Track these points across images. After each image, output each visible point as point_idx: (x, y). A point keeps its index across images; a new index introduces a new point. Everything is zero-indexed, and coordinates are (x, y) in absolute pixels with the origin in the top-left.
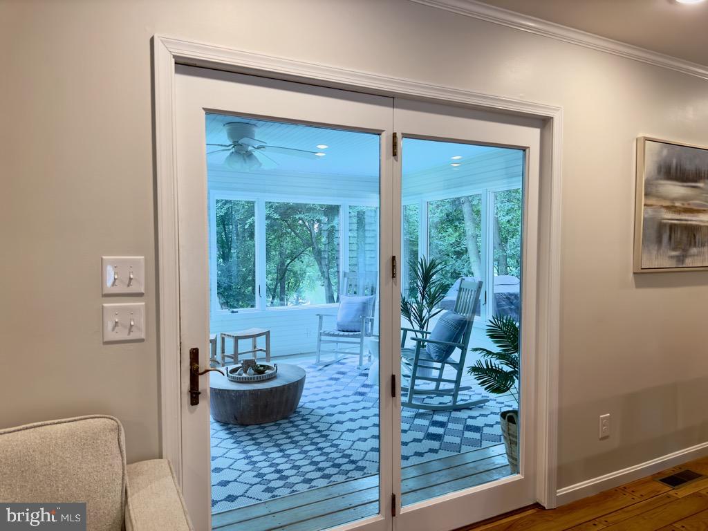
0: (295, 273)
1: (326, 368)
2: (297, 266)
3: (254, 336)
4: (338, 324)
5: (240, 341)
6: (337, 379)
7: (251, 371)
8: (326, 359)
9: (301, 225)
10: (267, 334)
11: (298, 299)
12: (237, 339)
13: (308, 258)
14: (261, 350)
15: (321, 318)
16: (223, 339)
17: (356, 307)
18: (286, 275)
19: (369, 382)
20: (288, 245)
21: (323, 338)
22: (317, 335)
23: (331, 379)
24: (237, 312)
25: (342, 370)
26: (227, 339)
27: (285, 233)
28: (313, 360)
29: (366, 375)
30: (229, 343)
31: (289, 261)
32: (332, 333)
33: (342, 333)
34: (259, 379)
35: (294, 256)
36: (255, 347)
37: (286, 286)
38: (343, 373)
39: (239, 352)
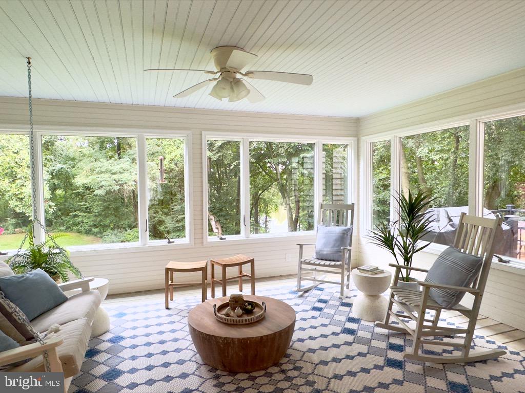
0: (265, 200)
1: (307, 294)
2: (266, 195)
3: (240, 264)
4: (317, 253)
5: (228, 269)
6: (320, 309)
7: (239, 311)
8: (306, 284)
9: (269, 167)
10: (252, 262)
11: (266, 218)
12: (225, 266)
13: (274, 189)
14: (246, 275)
15: (301, 246)
16: (213, 266)
17: (334, 237)
18: (259, 202)
19: (354, 314)
20: (260, 181)
21: (304, 266)
22: (297, 263)
23: (314, 309)
24: (225, 239)
25: (322, 297)
26: (216, 266)
27: (259, 173)
28: (292, 284)
29: (349, 305)
30: (218, 270)
31: (260, 192)
32: (312, 262)
33: (323, 262)
34: (248, 322)
35: (265, 188)
36: (241, 272)
37: (259, 209)
38: (325, 302)
39: (227, 278)
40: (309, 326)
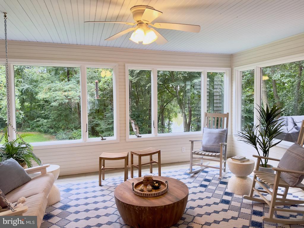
0: (168, 110)
1: (196, 175)
2: (169, 106)
3: (151, 154)
4: (203, 147)
5: (142, 157)
6: (205, 186)
7: (150, 187)
8: (196, 168)
9: (171, 87)
10: (159, 152)
11: (169, 122)
12: (140, 156)
13: (174, 102)
14: (155, 162)
15: (192, 142)
16: (132, 155)
17: (215, 136)
18: (164, 111)
19: (229, 190)
20: (165, 97)
21: (194, 156)
22: (190, 154)
23: (202, 186)
24: (141, 137)
25: (207, 178)
26: (134, 156)
27: (164, 91)
28: (186, 168)
29: (225, 183)
30: (136, 158)
31: (165, 104)
32: (200, 153)
33: (207, 153)
34: (155, 195)
35: (168, 102)
36: (151, 160)
37: (164, 116)
38: (208, 181)
39: (142, 164)
40: (198, 198)
